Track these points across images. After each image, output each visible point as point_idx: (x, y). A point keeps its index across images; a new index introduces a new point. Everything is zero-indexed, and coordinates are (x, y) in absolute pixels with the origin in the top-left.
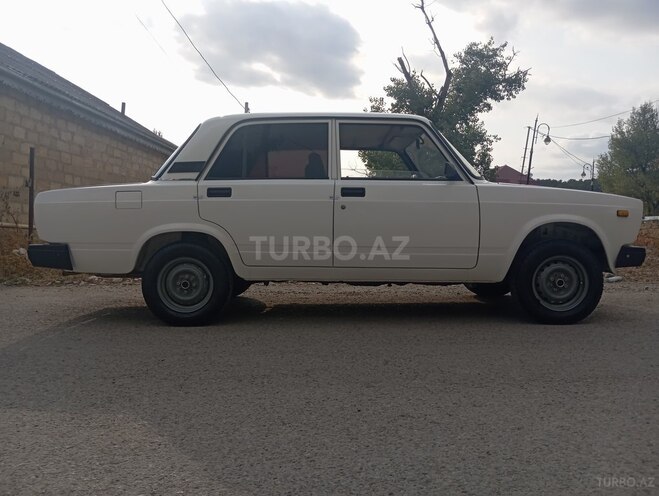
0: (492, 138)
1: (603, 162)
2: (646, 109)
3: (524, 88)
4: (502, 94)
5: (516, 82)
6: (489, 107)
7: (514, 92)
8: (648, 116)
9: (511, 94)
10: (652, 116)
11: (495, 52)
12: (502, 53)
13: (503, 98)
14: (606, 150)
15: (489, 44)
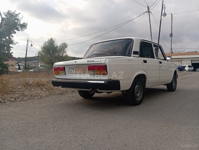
0: (15, 43)
1: (39, 53)
2: (51, 40)
3: (26, 28)
4: (20, 29)
5: (24, 26)
6: (15, 33)
7: (23, 29)
8: (52, 41)
9: (22, 30)
10: (53, 42)
11: (17, 15)
12: (19, 16)
13: (20, 30)
14: (40, 50)
15: (15, 12)
